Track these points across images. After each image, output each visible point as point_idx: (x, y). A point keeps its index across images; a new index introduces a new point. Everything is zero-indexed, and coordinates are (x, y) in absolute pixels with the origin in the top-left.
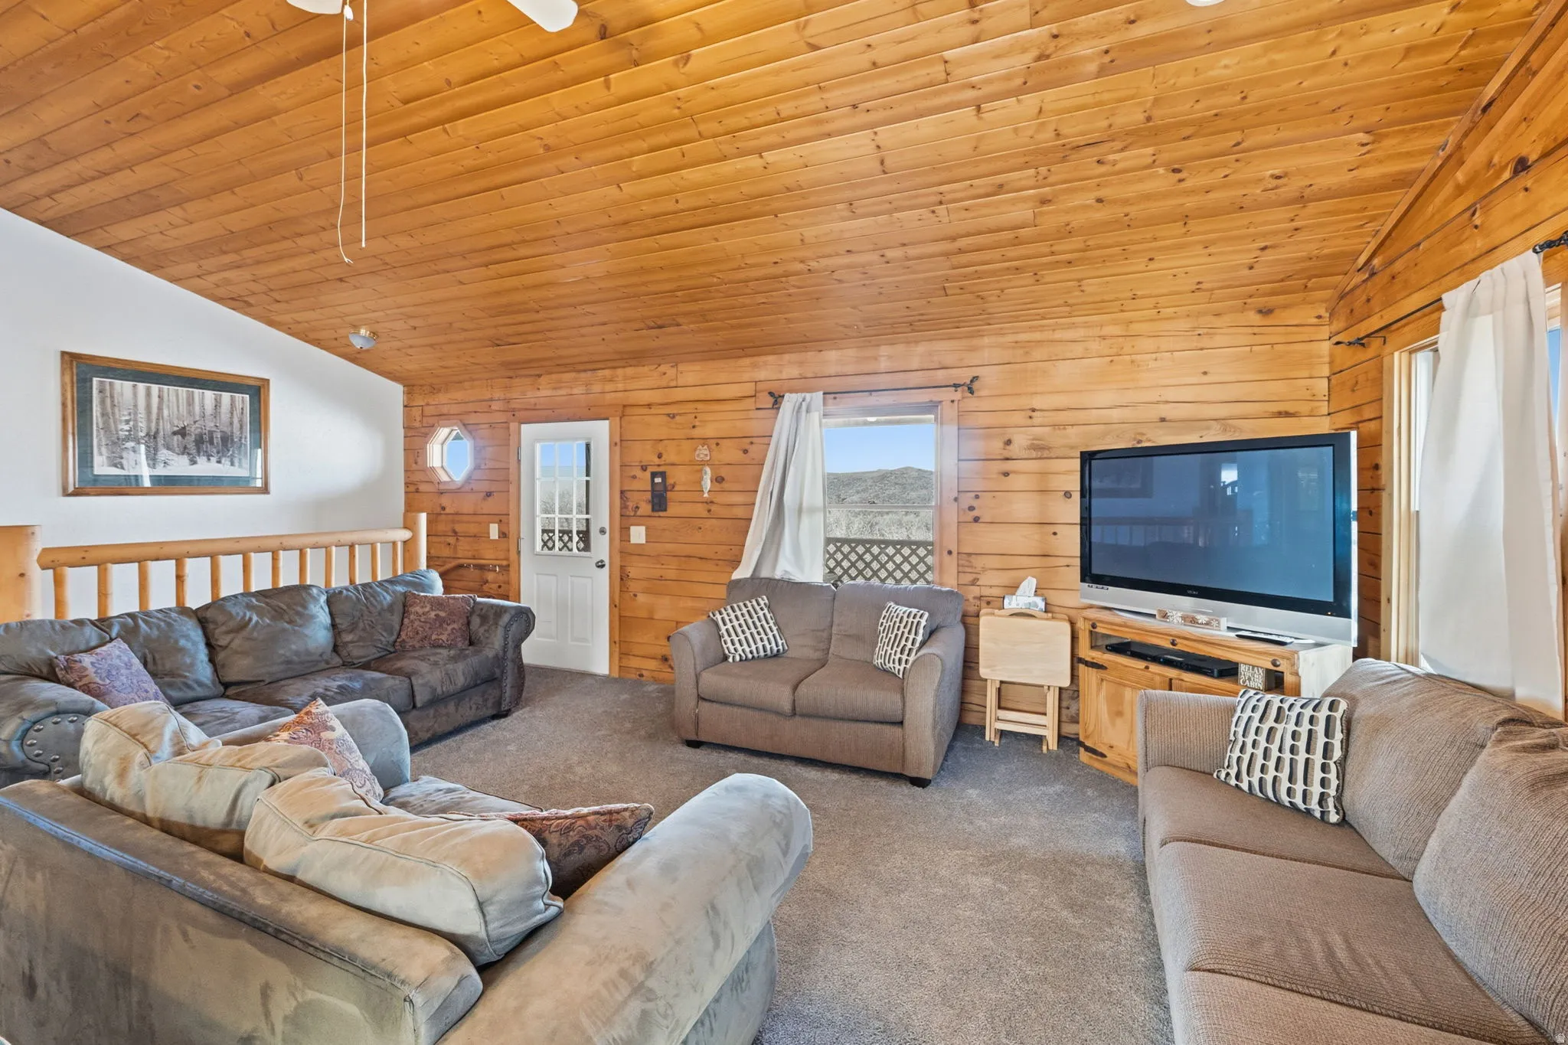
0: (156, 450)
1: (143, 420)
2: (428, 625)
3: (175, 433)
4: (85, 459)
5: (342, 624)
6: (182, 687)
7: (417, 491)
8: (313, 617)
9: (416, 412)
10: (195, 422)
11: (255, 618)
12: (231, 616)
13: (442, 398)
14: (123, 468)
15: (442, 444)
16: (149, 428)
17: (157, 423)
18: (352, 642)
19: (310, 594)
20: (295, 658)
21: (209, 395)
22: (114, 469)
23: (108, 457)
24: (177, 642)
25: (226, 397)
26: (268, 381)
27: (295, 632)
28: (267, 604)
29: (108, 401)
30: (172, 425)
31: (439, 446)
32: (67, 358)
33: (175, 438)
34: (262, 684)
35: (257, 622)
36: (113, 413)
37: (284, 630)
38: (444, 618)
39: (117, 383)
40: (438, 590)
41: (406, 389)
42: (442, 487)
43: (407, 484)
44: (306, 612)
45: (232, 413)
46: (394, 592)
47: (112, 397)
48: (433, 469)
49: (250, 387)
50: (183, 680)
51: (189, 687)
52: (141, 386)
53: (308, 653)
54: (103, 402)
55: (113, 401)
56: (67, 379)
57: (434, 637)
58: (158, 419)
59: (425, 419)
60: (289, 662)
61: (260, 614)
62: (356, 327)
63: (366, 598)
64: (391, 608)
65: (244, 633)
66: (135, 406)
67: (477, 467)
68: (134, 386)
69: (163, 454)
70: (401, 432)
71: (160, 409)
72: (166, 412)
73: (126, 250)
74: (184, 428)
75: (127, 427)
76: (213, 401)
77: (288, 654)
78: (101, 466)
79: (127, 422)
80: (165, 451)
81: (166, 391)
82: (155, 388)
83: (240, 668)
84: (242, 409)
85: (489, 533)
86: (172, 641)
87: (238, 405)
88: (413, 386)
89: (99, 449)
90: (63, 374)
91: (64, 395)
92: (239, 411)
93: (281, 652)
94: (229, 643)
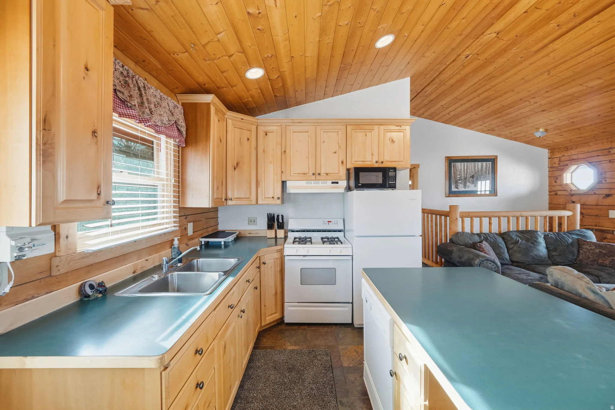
0: (466, 182)
1: (463, 174)
2: (596, 255)
3: (471, 177)
4: (450, 187)
5: (550, 247)
6: (502, 259)
7: (556, 194)
8: (540, 243)
9: (556, 161)
10: (476, 173)
11: (520, 240)
12: (512, 238)
13: (573, 152)
14: (458, 189)
15: (572, 173)
16: (464, 176)
17: (466, 175)
18: (556, 255)
19: (538, 234)
20: (536, 257)
21: (480, 163)
22: (456, 189)
23: (455, 186)
24: (499, 244)
25: (484, 163)
26: (497, 156)
27: (534, 247)
28: (523, 236)
29: (455, 169)
30: (470, 175)
31: (570, 174)
32: (447, 158)
33: (471, 178)
34: (525, 264)
35: (521, 242)
36: (456, 173)
37: (531, 246)
38: (605, 253)
39: (457, 163)
40: (594, 239)
41: (549, 151)
42: (572, 192)
43: (550, 192)
44: (538, 241)
45: (486, 169)
46: (573, 238)
47: (456, 168)
48: (567, 185)
49: (491, 159)
50: (502, 257)
51: (504, 260)
52: (462, 163)
53: (540, 257)
54: (454, 170)
55: (456, 169)
56: (447, 164)
57: (600, 261)
58: (466, 173)
59: (561, 163)
60: (534, 258)
61: (522, 240)
62: (537, 129)
63: (560, 239)
64: (572, 244)
65: (518, 245)
66: (461, 170)
67: (600, 182)
68: (461, 164)
69: (468, 184)
70: (547, 170)
71: (467, 170)
72: (468, 171)
73: (461, 123)
74: (473, 175)
75: (459, 176)
76: (481, 166)
77: (533, 255)
78: (454, 189)
79: (459, 175)
80: (468, 183)
81: (468, 164)
82: (466, 163)
83: (518, 257)
84: (489, 167)
85: (608, 214)
86: (497, 244)
87: (488, 166)
88: (554, 149)
89: (453, 183)
90: (446, 163)
91: (446, 169)
92: (488, 168)
93: (531, 254)
94: (513, 248)
